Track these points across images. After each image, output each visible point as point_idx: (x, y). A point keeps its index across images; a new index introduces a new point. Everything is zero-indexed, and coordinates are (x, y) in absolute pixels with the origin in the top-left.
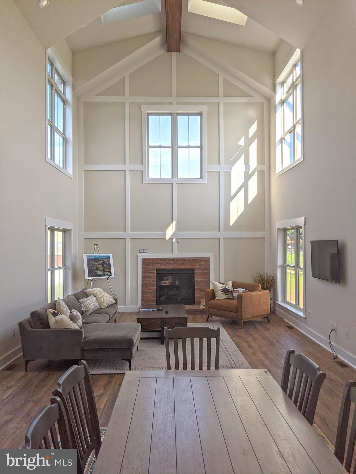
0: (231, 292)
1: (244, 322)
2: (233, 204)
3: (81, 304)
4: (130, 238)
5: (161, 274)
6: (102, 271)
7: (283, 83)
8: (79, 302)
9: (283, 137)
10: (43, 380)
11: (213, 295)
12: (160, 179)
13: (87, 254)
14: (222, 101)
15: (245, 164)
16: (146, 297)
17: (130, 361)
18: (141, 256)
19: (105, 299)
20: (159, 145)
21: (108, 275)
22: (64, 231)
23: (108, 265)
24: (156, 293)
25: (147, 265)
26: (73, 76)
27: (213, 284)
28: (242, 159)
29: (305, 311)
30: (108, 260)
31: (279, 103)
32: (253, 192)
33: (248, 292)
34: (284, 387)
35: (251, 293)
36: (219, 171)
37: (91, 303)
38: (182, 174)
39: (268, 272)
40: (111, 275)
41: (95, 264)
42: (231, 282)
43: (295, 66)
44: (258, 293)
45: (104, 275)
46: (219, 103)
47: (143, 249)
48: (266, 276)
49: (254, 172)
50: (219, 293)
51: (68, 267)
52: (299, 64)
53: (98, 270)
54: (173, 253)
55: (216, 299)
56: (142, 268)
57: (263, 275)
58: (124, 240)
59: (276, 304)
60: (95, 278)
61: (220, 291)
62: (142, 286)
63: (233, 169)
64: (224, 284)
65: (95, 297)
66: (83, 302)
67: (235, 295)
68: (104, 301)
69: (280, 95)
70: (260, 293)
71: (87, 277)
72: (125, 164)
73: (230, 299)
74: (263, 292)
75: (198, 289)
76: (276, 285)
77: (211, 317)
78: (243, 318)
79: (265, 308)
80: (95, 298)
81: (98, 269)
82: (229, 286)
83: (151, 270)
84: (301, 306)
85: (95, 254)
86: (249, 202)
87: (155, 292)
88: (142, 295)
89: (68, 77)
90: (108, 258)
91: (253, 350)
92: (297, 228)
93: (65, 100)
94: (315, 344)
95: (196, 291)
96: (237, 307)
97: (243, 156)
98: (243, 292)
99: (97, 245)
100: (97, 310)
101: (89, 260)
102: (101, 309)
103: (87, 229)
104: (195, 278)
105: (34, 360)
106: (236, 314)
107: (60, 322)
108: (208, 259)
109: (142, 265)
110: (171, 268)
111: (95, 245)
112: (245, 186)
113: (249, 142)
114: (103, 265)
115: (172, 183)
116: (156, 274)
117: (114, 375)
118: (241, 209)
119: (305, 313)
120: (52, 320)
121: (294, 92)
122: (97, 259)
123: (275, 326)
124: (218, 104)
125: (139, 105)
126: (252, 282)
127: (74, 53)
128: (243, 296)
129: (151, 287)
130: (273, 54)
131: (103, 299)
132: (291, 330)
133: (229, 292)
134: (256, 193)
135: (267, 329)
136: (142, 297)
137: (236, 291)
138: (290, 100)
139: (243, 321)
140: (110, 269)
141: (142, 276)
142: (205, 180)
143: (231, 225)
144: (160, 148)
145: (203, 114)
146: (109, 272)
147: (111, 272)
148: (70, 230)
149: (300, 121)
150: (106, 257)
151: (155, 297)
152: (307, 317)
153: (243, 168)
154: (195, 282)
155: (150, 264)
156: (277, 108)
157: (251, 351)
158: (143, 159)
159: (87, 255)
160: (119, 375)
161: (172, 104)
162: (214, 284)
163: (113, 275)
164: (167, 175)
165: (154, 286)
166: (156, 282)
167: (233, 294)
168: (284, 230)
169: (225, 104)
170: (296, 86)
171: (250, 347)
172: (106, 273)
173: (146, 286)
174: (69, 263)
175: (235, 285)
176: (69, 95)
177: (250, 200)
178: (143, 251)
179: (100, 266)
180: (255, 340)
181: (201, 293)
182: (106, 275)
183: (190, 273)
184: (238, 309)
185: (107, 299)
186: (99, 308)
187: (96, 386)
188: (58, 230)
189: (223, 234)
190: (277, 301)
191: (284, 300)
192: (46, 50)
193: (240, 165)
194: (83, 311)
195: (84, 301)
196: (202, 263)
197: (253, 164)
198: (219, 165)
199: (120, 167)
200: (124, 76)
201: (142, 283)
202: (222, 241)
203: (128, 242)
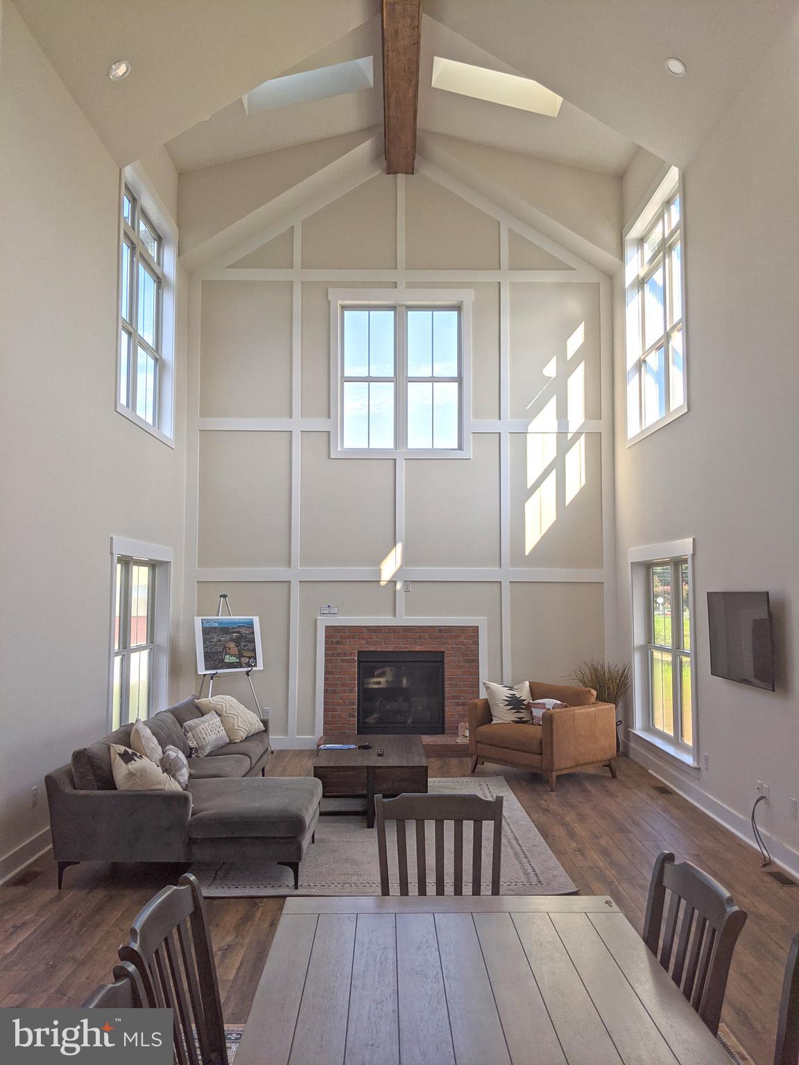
0: (528, 707)
1: (557, 776)
2: (531, 507)
3: (186, 731)
4: (300, 582)
5: (369, 663)
6: (235, 655)
7: (641, 241)
8: (182, 727)
9: (642, 358)
11: (486, 714)
12: (369, 450)
13: (203, 618)
14: (507, 278)
15: (558, 417)
16: (333, 716)
17: (295, 867)
18: (324, 622)
19: (240, 720)
20: (367, 375)
21: (249, 665)
22: (153, 565)
23: (249, 642)
24: (356, 707)
25: (338, 643)
26: (179, 225)
27: (487, 688)
28: (551, 406)
29: (697, 751)
30: (250, 631)
31: (632, 285)
32: (576, 478)
33: (566, 707)
34: (650, 940)
35: (574, 710)
36: (500, 433)
37: (209, 731)
38: (417, 439)
39: (610, 660)
40: (255, 666)
41: (220, 641)
42: (527, 683)
43: (668, 203)
44: (589, 709)
45: (239, 665)
46: (499, 283)
47: (329, 606)
48: (607, 670)
49: (577, 435)
50: (501, 709)
51: (159, 647)
52: (678, 200)
53: (226, 654)
54: (395, 616)
55: (492, 722)
56: (326, 649)
57: (599, 668)
58: (286, 585)
59: (631, 736)
60: (219, 671)
61: (502, 705)
62: (326, 691)
63: (530, 429)
64: (511, 688)
65: (220, 715)
66: (192, 728)
67: (538, 713)
68: (240, 725)
69: (634, 267)
70: (594, 709)
71: (202, 670)
72: (291, 417)
73: (525, 722)
74: (601, 708)
75: (454, 698)
76: (629, 691)
77: (483, 764)
78: (556, 767)
79: (605, 745)
80: (218, 719)
81: (226, 650)
82: (524, 692)
83: (345, 654)
84: (688, 740)
85: (220, 617)
86: (568, 502)
87: (354, 704)
88: (326, 710)
89: (167, 226)
90: (250, 625)
91: (578, 844)
92: (677, 563)
93: (160, 275)
94: (721, 831)
95: (446, 702)
96: (541, 743)
97: (554, 400)
98: (555, 707)
99: (225, 596)
100: (223, 747)
101: (207, 631)
102: (231, 743)
103: (203, 562)
104: (446, 673)
105: (79, 863)
106: (539, 757)
107: (138, 775)
108: (476, 629)
109: (326, 642)
110: (390, 649)
111: (221, 596)
112: (558, 465)
113: (566, 369)
114: (237, 642)
115: (395, 459)
116: (356, 664)
117: (258, 900)
118: (550, 517)
119: (697, 757)
120: (121, 770)
121: (667, 261)
122: (225, 629)
123: (629, 788)
124: (497, 286)
125: (325, 287)
126: (574, 684)
127: (184, 176)
128: (555, 715)
129: (344, 692)
130: (620, 177)
131: (236, 722)
132: (665, 795)
133: (524, 707)
134: (583, 482)
135: (611, 795)
136: (326, 716)
137: (539, 703)
138: (658, 277)
139: (555, 774)
140: (254, 650)
141: (326, 667)
142: (469, 452)
143: (527, 553)
144: (369, 382)
145: (464, 307)
146: (250, 658)
147: (255, 658)
148: (165, 564)
149: (681, 324)
150: (245, 625)
151: (354, 716)
152: (702, 766)
153: (553, 426)
154: (446, 683)
155: (344, 640)
156: (629, 296)
157: (574, 845)
158: (330, 406)
159: (202, 620)
160: (271, 900)
161: (395, 285)
162: (489, 688)
163: (260, 666)
164: (384, 440)
165: (351, 691)
166: (356, 682)
167: (532, 712)
168: (648, 566)
169: (514, 286)
170: (671, 248)
171: (572, 835)
172: (245, 660)
173: (334, 692)
174: (162, 638)
175: (537, 691)
176: (169, 266)
177: (570, 497)
178: (329, 609)
179: (232, 645)
180: (582, 818)
181: (459, 708)
182: (244, 665)
183: (435, 662)
184: (544, 746)
185: (247, 721)
186: (228, 740)
187: (217, 925)
188: (140, 563)
189: (508, 573)
190: (633, 728)
191: (649, 726)
192: (121, 170)
193: (546, 419)
194: (191, 749)
195: (193, 724)
196: (462, 639)
197: (577, 417)
198: (500, 419)
199: (280, 424)
200: (291, 226)
201: (325, 684)
202: (506, 588)
203: (296, 590)
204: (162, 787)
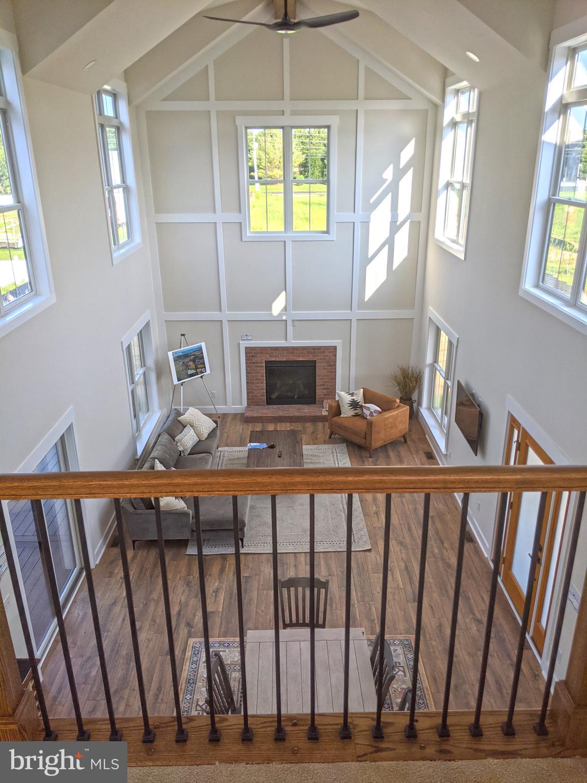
0: (361, 408)
2: (369, 269)
3: (177, 444)
4: (228, 321)
5: (271, 368)
6: (193, 369)
7: (457, 92)
8: (174, 441)
11: (338, 410)
12: (267, 233)
14: (363, 106)
15: (392, 210)
16: (252, 396)
17: (242, 540)
18: (244, 344)
19: (204, 427)
21: (202, 372)
23: (200, 359)
24: (265, 391)
25: (253, 356)
26: (126, 81)
27: (340, 396)
28: (388, 201)
30: (201, 353)
32: (401, 251)
33: (381, 412)
35: (385, 415)
36: (354, 222)
37: (188, 441)
38: (299, 225)
40: (205, 372)
42: (362, 390)
45: (197, 374)
46: (357, 110)
47: (247, 335)
49: (403, 223)
50: (346, 409)
51: (149, 369)
53: (189, 369)
54: (286, 340)
55: (341, 416)
56: (246, 360)
58: (220, 322)
59: (420, 412)
60: (186, 380)
61: (346, 406)
62: (247, 383)
63: (372, 218)
64: (352, 395)
65: (192, 426)
66: (180, 441)
67: (366, 412)
68: (203, 430)
69: (450, 111)
70: (396, 413)
71: (176, 382)
72: (215, 212)
73: (359, 416)
74: (401, 411)
75: (321, 385)
78: (373, 443)
79: (401, 429)
80: (192, 429)
81: (188, 367)
83: (258, 363)
85: (182, 349)
86: (394, 268)
87: (264, 389)
90: (200, 349)
93: (119, 125)
95: (317, 388)
96: (366, 434)
98: (376, 411)
99: (183, 335)
100: (196, 445)
101: (176, 358)
102: (200, 442)
103: (168, 307)
104: (317, 372)
106: (364, 439)
108: (335, 348)
109: (246, 356)
110: (284, 359)
111: (181, 335)
112: (390, 242)
113: (399, 174)
114: (194, 361)
115: (285, 241)
116: (264, 369)
117: (226, 556)
118: (383, 277)
122: (186, 355)
124: (355, 113)
128: (375, 419)
129: (258, 383)
131: (201, 429)
132: (430, 460)
133: (359, 406)
134: (406, 253)
136: (248, 396)
137: (367, 407)
139: (372, 447)
140: (204, 363)
141: (247, 370)
142: (333, 236)
143: (366, 300)
144: (266, 184)
145: (332, 128)
146: (202, 368)
147: (205, 367)
150: (197, 349)
151: (264, 396)
153: (388, 217)
154: (317, 378)
155: (256, 355)
156: (445, 132)
157: (374, 510)
158: (240, 204)
159: (173, 353)
161: (283, 113)
163: (208, 371)
164: (277, 226)
165: (262, 384)
166: (265, 378)
167: (363, 411)
169: (367, 112)
170: (472, 121)
171: (375, 501)
172: (199, 370)
173: (252, 383)
174: (150, 362)
175: (369, 397)
176: (124, 116)
177: (396, 263)
178: (246, 337)
179: (191, 363)
181: (325, 391)
183: (312, 365)
184: (368, 434)
186: (198, 440)
189: (356, 314)
191: (430, 407)
192: (92, 97)
193: (384, 210)
194: (180, 451)
195: (180, 438)
196: (327, 354)
197: (404, 210)
198: (354, 213)
199: (208, 217)
201: (247, 379)
202: (354, 324)
203: (226, 326)
204: (176, 508)
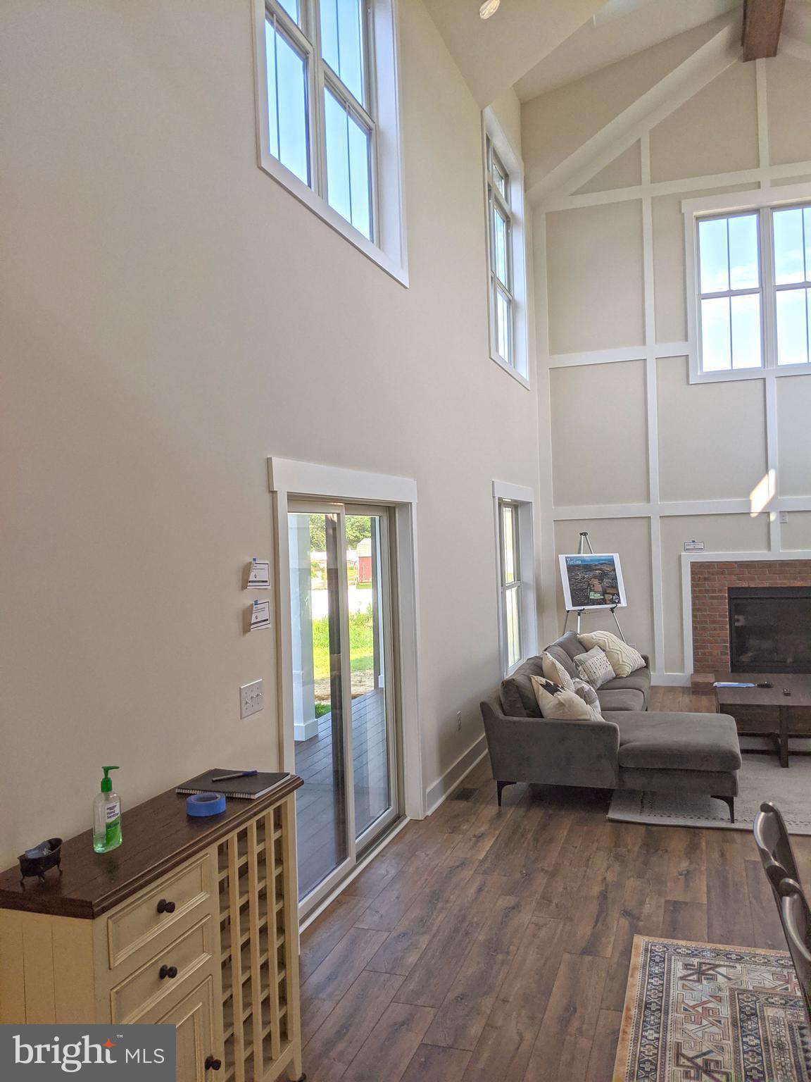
3: (577, 665)
4: (660, 517)
5: (739, 600)
6: (598, 592)
8: (572, 661)
10: (543, 827)
12: (732, 372)
13: (567, 556)
16: (704, 654)
17: (730, 801)
18: (688, 558)
19: (624, 656)
20: (728, 289)
21: (612, 602)
22: (516, 506)
23: (612, 579)
24: (728, 645)
25: (706, 579)
26: (524, 159)
30: (612, 568)
37: (598, 664)
38: (790, 354)
40: (619, 602)
41: (584, 578)
45: (603, 602)
47: (694, 542)
51: (526, 584)
53: (591, 590)
54: (769, 550)
56: (693, 586)
58: (646, 520)
60: (586, 607)
62: (695, 628)
65: (604, 651)
66: (582, 663)
68: (625, 660)
71: (569, 606)
72: (644, 343)
80: (604, 654)
81: (590, 587)
83: (714, 591)
85: (582, 555)
87: (725, 641)
88: (695, 648)
89: (512, 159)
90: (611, 562)
93: (509, 214)
99: (585, 534)
100: (610, 681)
101: (571, 569)
102: (617, 677)
103: (559, 500)
107: (567, 706)
109: (693, 579)
110: (766, 585)
111: (581, 534)
115: (764, 379)
116: (727, 601)
117: (697, 831)
122: (587, 567)
125: (677, 200)
127: (525, 105)
129: (715, 629)
131: (620, 657)
136: (695, 654)
141: (694, 604)
144: (730, 296)
146: (613, 594)
147: (618, 595)
148: (526, 504)
150: (606, 562)
151: (726, 654)
155: (712, 576)
158: (686, 328)
159: (566, 558)
160: (711, 831)
161: (758, 185)
163: (623, 603)
164: (750, 358)
165: (723, 629)
166: (728, 619)
172: (608, 597)
173: (703, 629)
174: (528, 576)
176: (517, 204)
178: (693, 545)
179: (596, 582)
182: (608, 602)
185: (631, 658)
186: (615, 675)
188: (507, 505)
192: (482, 112)
195: (582, 659)
199: (635, 353)
200: (638, 138)
201: (693, 622)
203: (656, 525)
204: (588, 717)
